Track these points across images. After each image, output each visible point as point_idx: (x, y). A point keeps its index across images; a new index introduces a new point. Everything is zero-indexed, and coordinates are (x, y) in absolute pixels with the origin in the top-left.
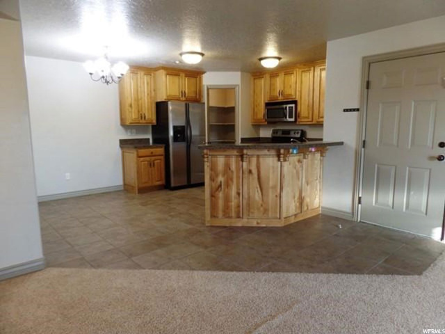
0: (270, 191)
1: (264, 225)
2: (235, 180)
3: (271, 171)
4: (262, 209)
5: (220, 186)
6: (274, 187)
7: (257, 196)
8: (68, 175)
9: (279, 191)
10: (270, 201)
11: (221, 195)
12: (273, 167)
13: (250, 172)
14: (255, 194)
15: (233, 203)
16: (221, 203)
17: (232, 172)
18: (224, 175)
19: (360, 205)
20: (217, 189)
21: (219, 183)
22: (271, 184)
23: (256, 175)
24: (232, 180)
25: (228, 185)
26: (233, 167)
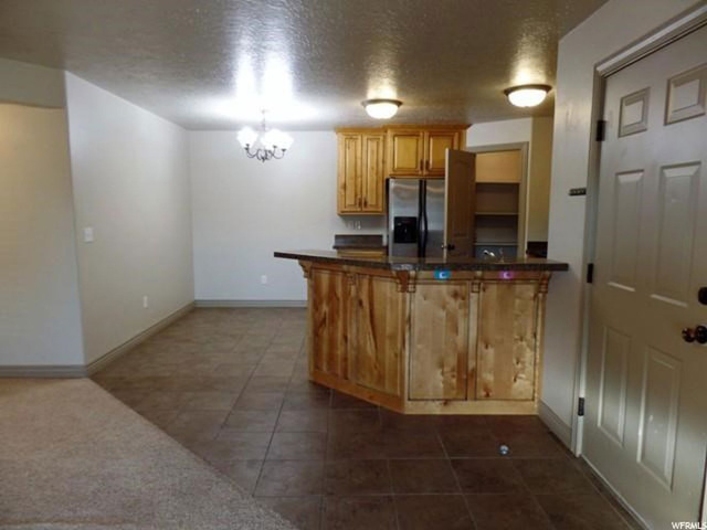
0: (387, 342)
1: (378, 404)
2: (341, 313)
3: (388, 307)
4: (375, 372)
5: (325, 319)
6: (393, 337)
7: (370, 349)
8: (264, 278)
9: (399, 345)
10: (387, 362)
11: (325, 334)
12: (391, 301)
13: (361, 303)
14: (365, 344)
15: (340, 352)
16: (325, 348)
17: (338, 299)
18: (328, 304)
19: (581, 418)
20: (321, 325)
21: (323, 315)
22: (388, 330)
23: (368, 310)
24: (338, 312)
25: (333, 321)
26: (339, 291)
